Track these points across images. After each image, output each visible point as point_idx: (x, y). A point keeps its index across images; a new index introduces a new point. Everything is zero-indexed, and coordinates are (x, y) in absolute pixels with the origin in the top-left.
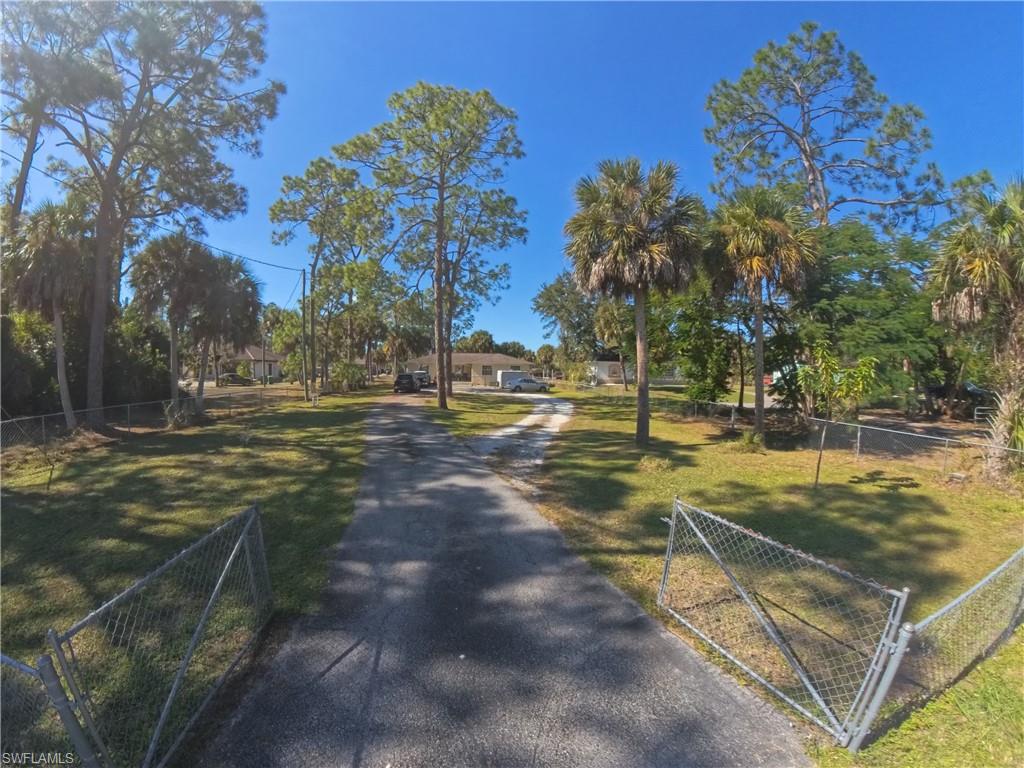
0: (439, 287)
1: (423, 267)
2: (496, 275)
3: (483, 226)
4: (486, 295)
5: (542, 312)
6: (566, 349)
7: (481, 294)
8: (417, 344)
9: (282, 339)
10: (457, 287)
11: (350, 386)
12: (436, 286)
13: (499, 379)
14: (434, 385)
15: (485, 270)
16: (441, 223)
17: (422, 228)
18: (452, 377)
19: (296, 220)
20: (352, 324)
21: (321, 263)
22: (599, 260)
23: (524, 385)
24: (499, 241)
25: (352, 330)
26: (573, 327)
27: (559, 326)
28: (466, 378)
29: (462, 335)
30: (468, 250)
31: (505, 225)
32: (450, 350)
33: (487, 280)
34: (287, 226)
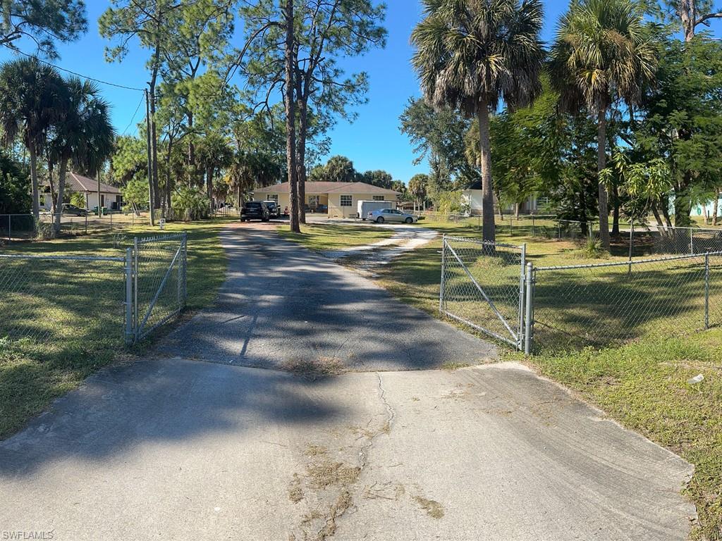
0: (291, 103)
1: (271, 79)
2: (353, 87)
3: (337, 25)
4: (342, 111)
5: (411, 132)
6: (438, 176)
7: (336, 109)
8: (265, 171)
9: (124, 166)
10: (310, 102)
11: (192, 216)
12: (287, 101)
13: (360, 210)
14: (286, 216)
15: (340, 80)
16: (290, 24)
17: (269, 31)
18: (306, 209)
19: (127, 31)
20: (192, 149)
21: (159, 82)
22: (442, 72)
23: (386, 216)
24: (355, 44)
25: (193, 156)
26: (443, 150)
27: (430, 150)
28: (322, 209)
29: (317, 162)
30: (322, 56)
31: (361, 24)
32: (304, 179)
33: (343, 92)
34: (118, 39)
